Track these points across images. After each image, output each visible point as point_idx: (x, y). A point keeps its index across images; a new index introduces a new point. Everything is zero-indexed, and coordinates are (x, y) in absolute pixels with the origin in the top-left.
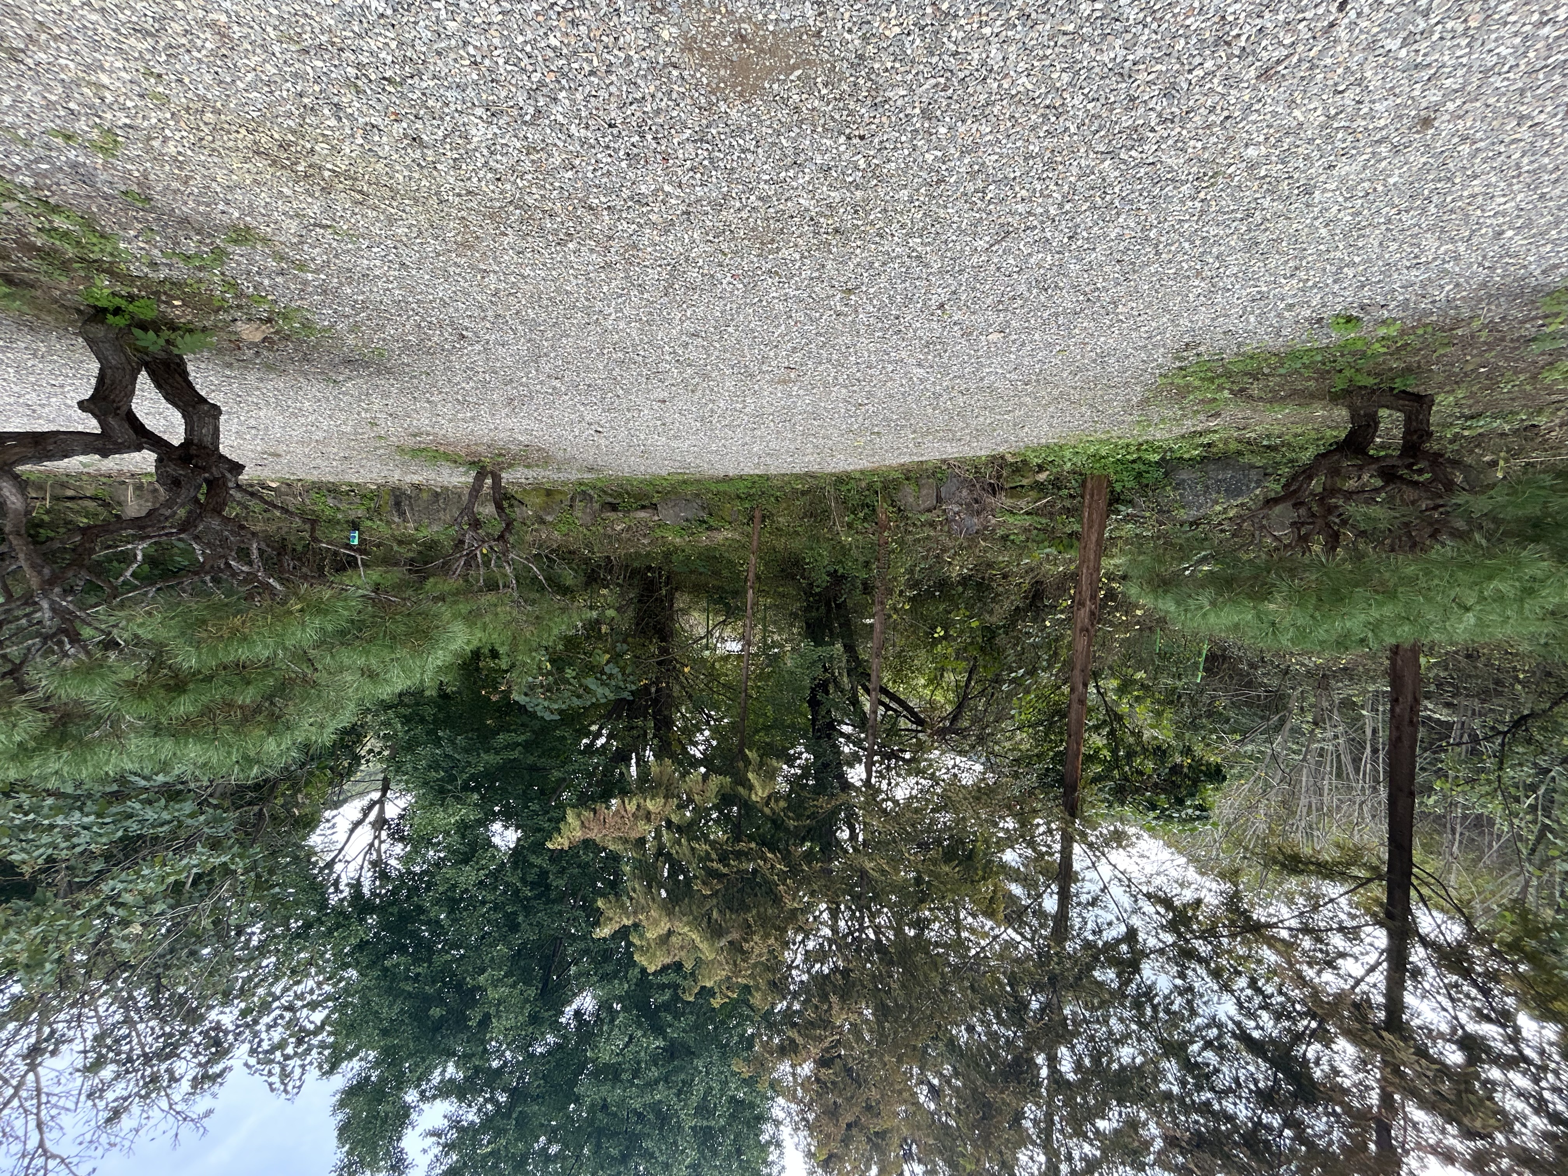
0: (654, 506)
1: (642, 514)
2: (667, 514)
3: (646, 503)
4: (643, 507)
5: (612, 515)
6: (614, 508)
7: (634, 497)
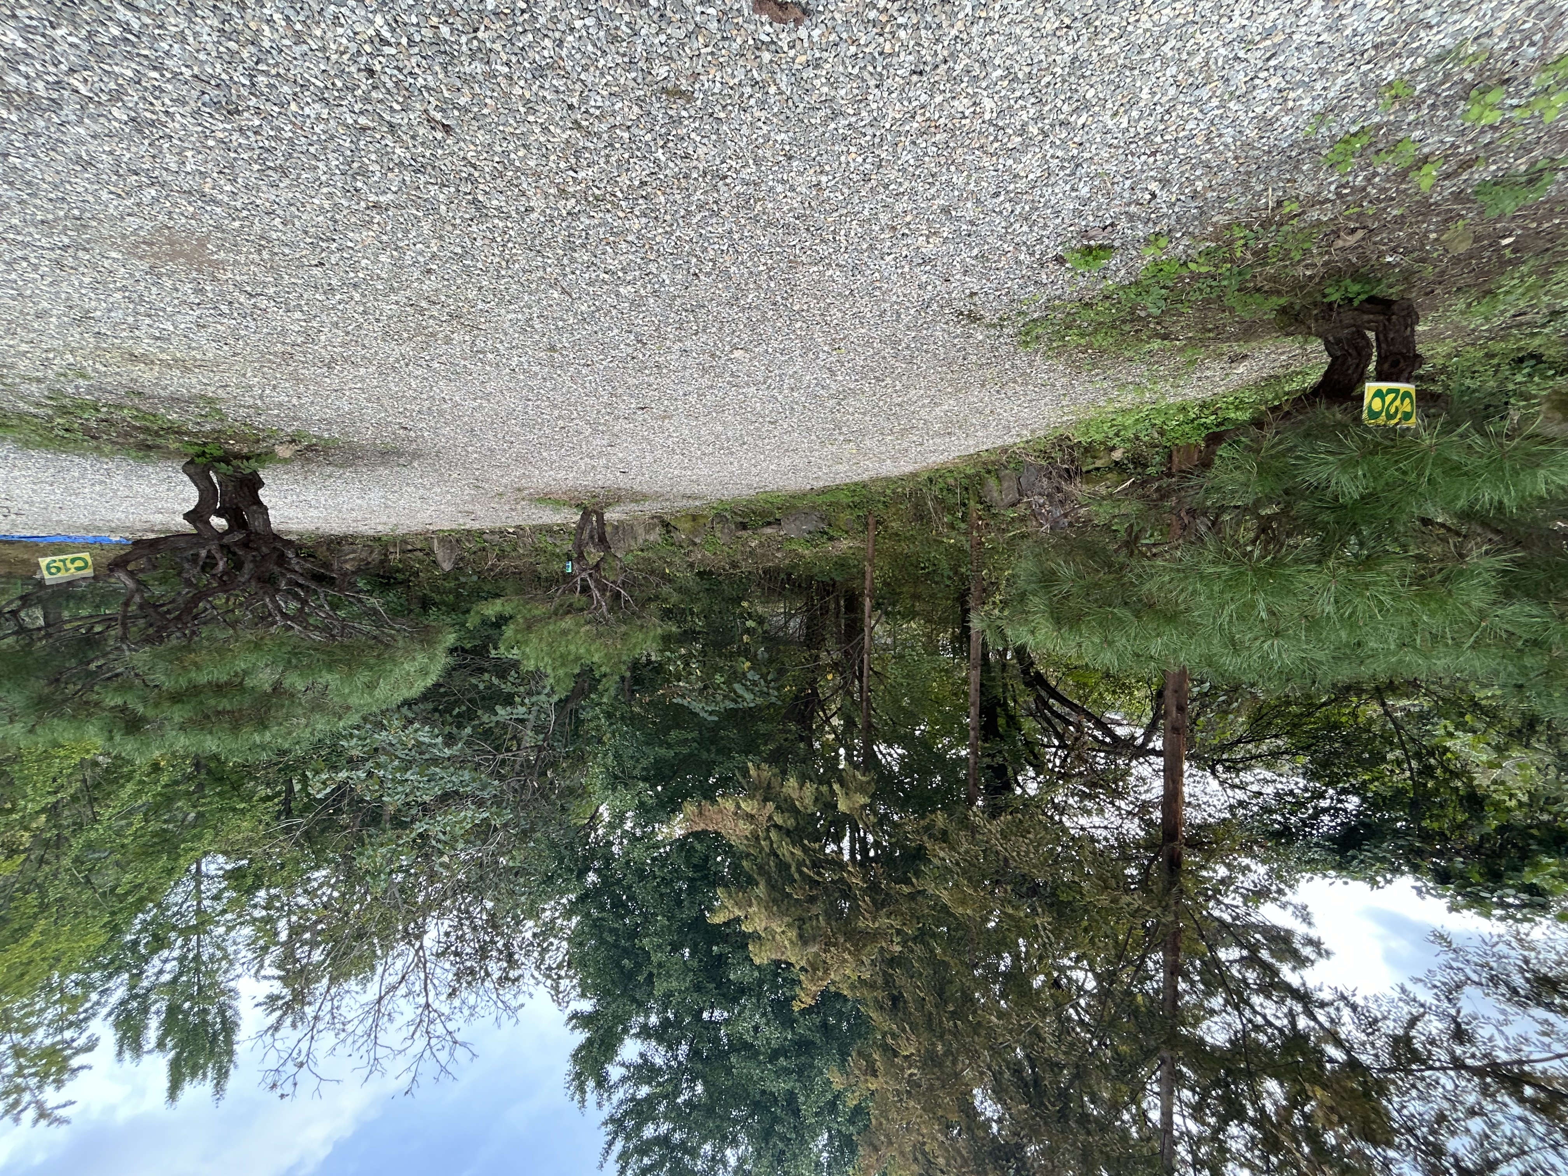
0: (778, 522)
1: (769, 530)
2: (790, 529)
3: (771, 519)
4: (769, 524)
5: (745, 534)
6: (744, 526)
7: (760, 515)
